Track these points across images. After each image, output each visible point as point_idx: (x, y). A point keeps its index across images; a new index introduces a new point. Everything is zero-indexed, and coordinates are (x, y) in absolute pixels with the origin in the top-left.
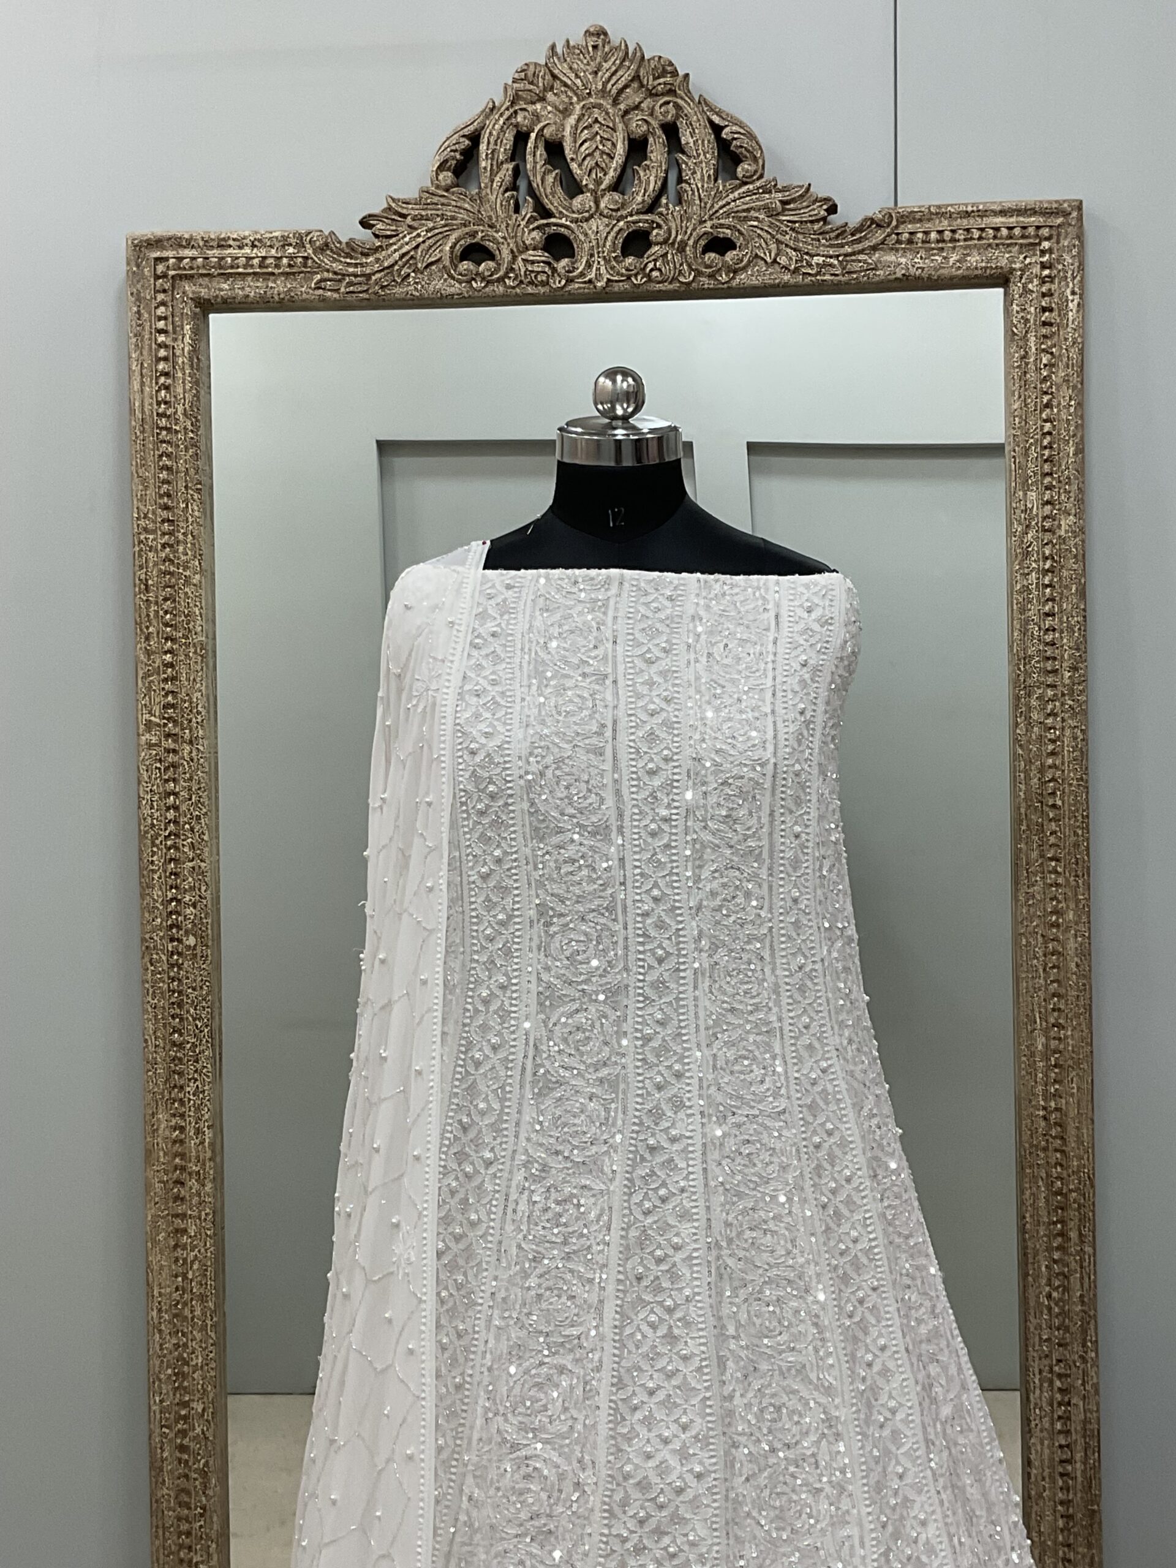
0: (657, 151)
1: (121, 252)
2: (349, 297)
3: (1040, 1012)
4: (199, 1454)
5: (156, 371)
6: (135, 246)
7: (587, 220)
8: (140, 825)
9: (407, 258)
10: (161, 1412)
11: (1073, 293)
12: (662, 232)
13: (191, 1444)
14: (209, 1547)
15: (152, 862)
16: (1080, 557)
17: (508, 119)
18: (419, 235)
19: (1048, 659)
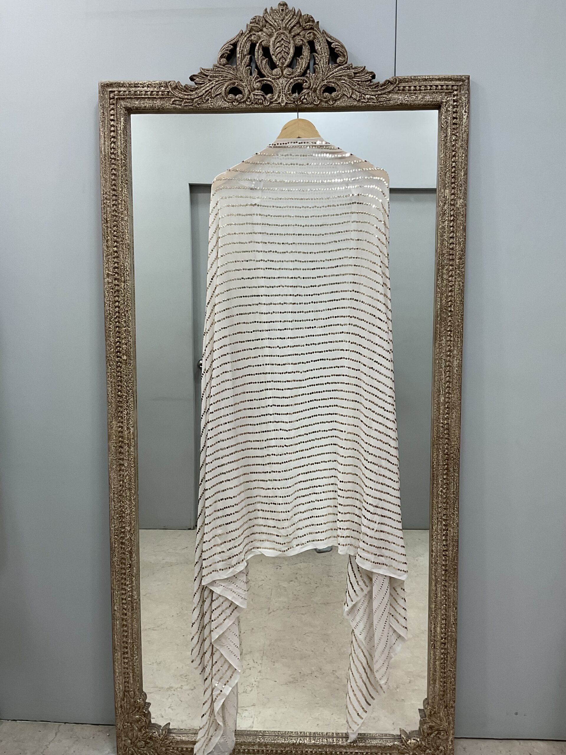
0: (306, 52)
1: (96, 89)
2: (185, 108)
3: (442, 388)
4: (128, 546)
5: (110, 136)
6: (102, 86)
7: (278, 79)
8: (105, 313)
9: (208, 92)
10: (114, 530)
11: (465, 112)
12: (307, 84)
13: (126, 542)
14: (132, 579)
15: (110, 328)
16: (464, 215)
17: (248, 38)
18: (213, 84)
19: (450, 255)
